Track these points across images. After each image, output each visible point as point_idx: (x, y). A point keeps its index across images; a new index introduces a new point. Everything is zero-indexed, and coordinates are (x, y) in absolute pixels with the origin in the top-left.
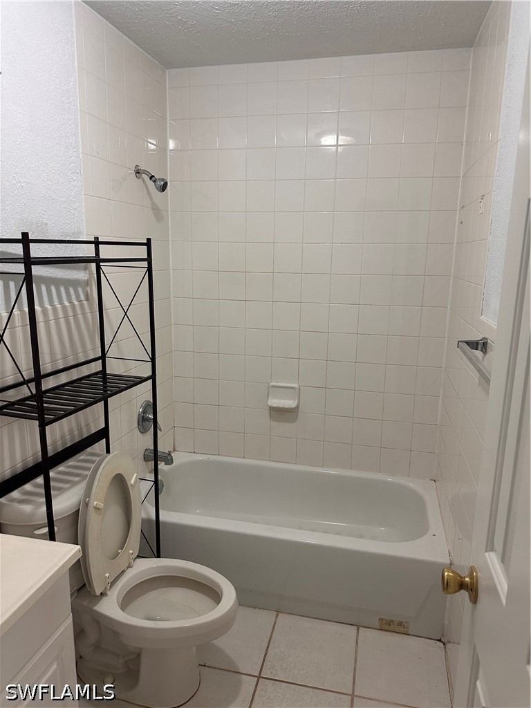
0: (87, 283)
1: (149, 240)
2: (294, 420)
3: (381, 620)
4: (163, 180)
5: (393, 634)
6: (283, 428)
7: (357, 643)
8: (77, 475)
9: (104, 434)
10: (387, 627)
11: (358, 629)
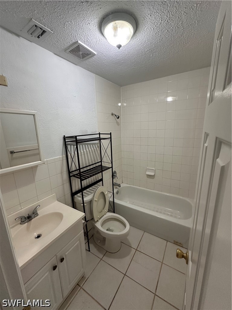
0: (98, 143)
1: (111, 133)
2: (154, 178)
3: (174, 241)
4: (118, 116)
5: (178, 246)
6: (150, 180)
7: (166, 246)
8: (90, 192)
9: (102, 180)
10: (176, 243)
11: (167, 242)
